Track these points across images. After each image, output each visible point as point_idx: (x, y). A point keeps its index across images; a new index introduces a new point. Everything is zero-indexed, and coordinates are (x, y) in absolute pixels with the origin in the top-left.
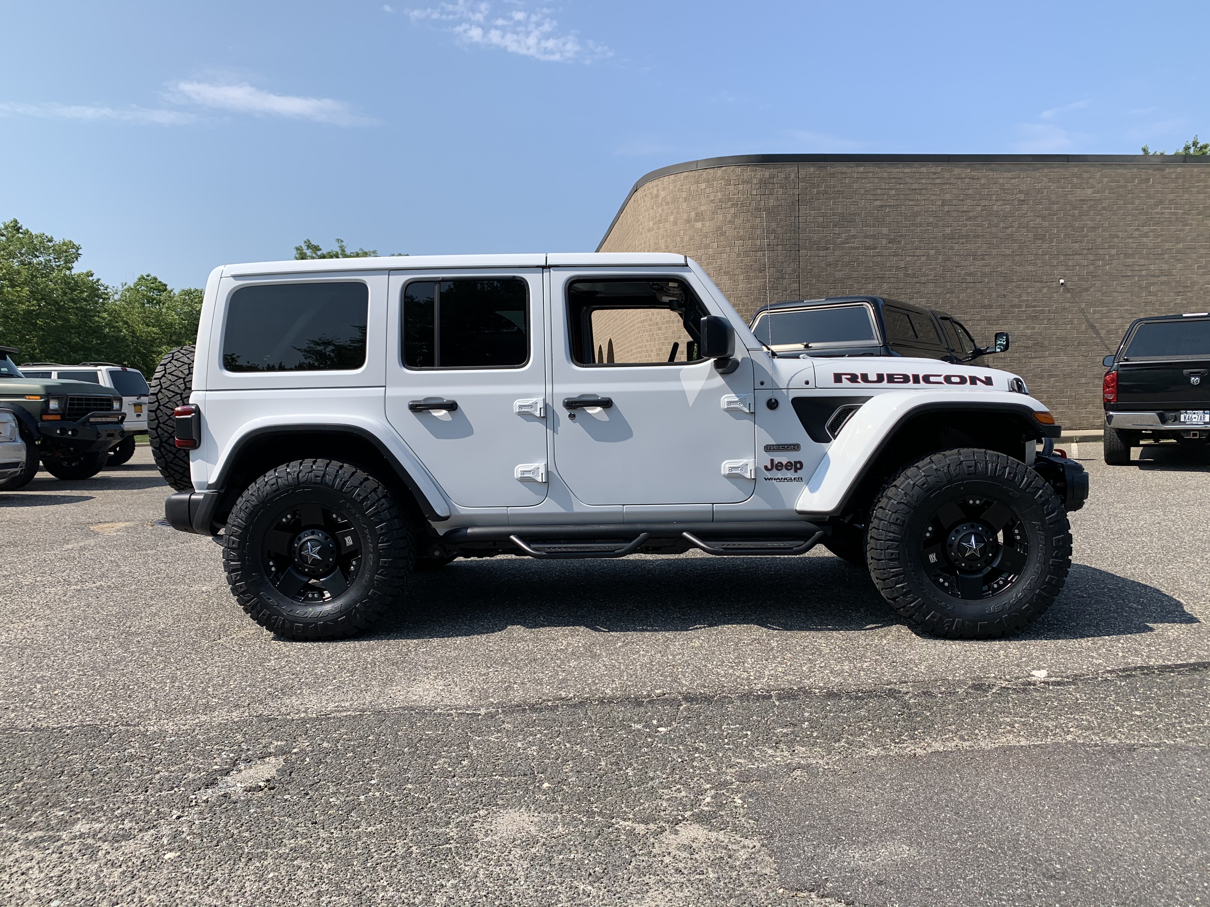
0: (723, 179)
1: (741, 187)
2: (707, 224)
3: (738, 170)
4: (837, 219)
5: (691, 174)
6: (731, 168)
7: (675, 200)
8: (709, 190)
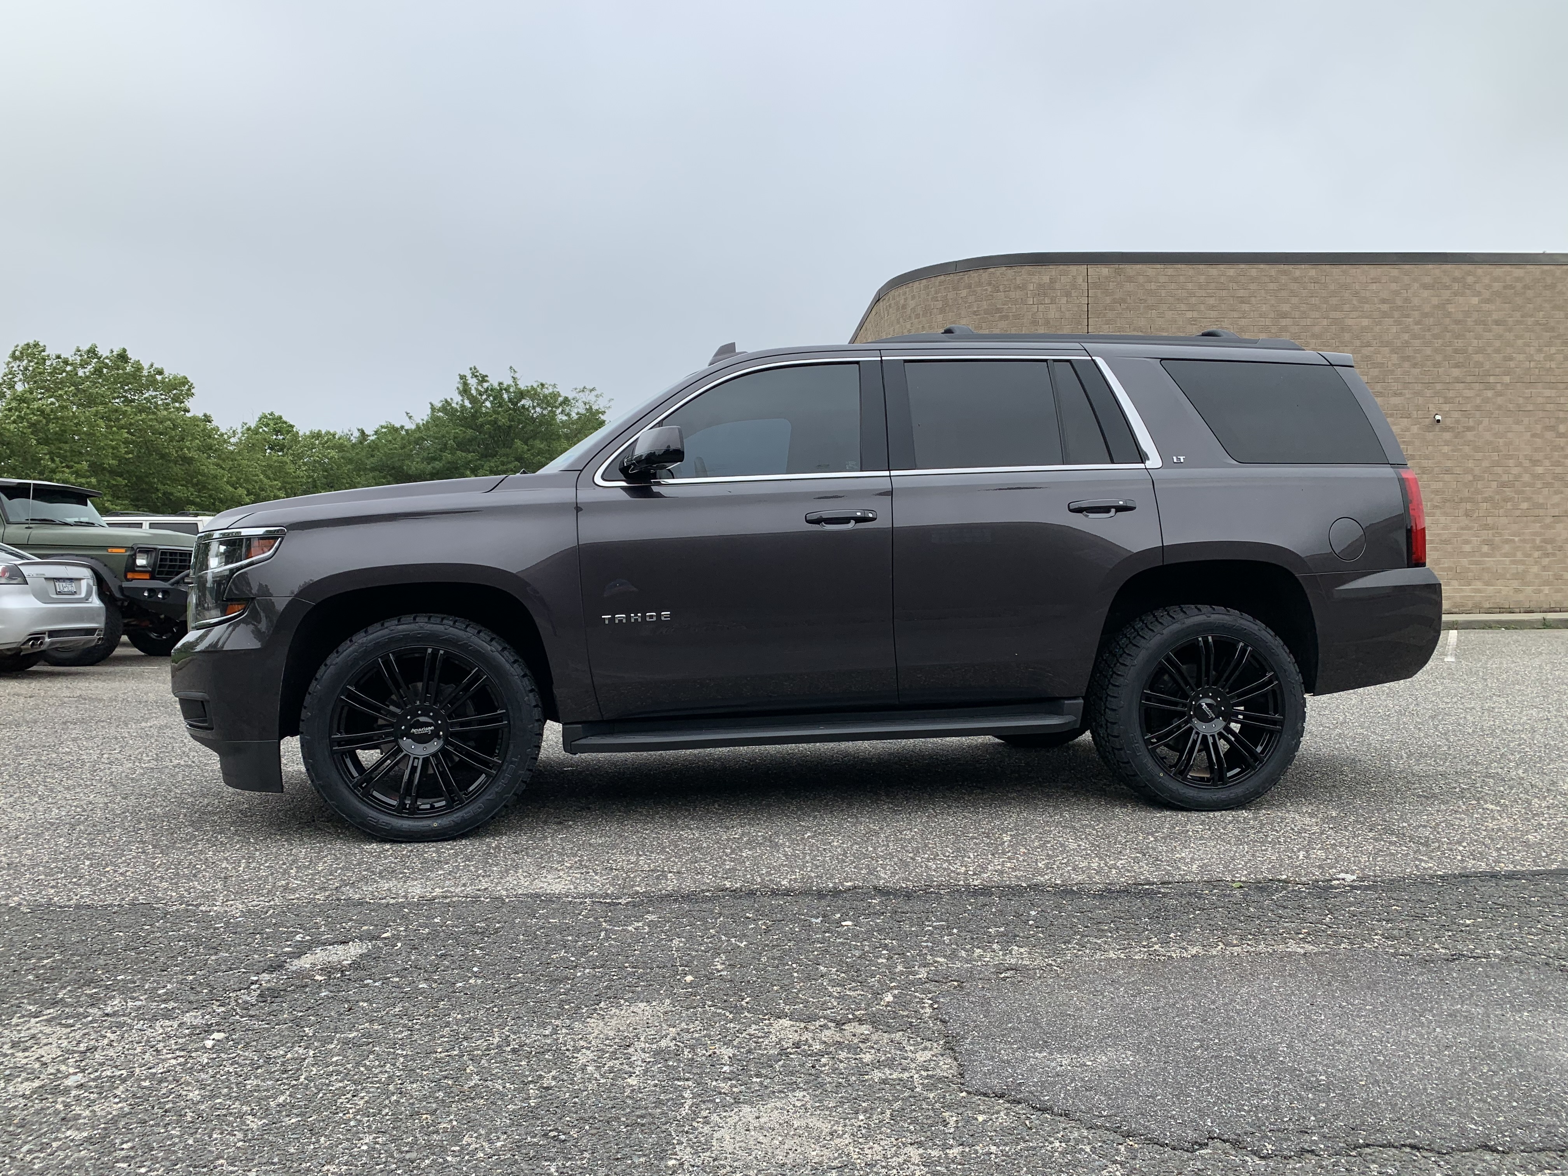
0: (990, 284)
3: (1010, 273)
5: (951, 278)
6: (1000, 270)
7: (927, 312)
8: (971, 299)
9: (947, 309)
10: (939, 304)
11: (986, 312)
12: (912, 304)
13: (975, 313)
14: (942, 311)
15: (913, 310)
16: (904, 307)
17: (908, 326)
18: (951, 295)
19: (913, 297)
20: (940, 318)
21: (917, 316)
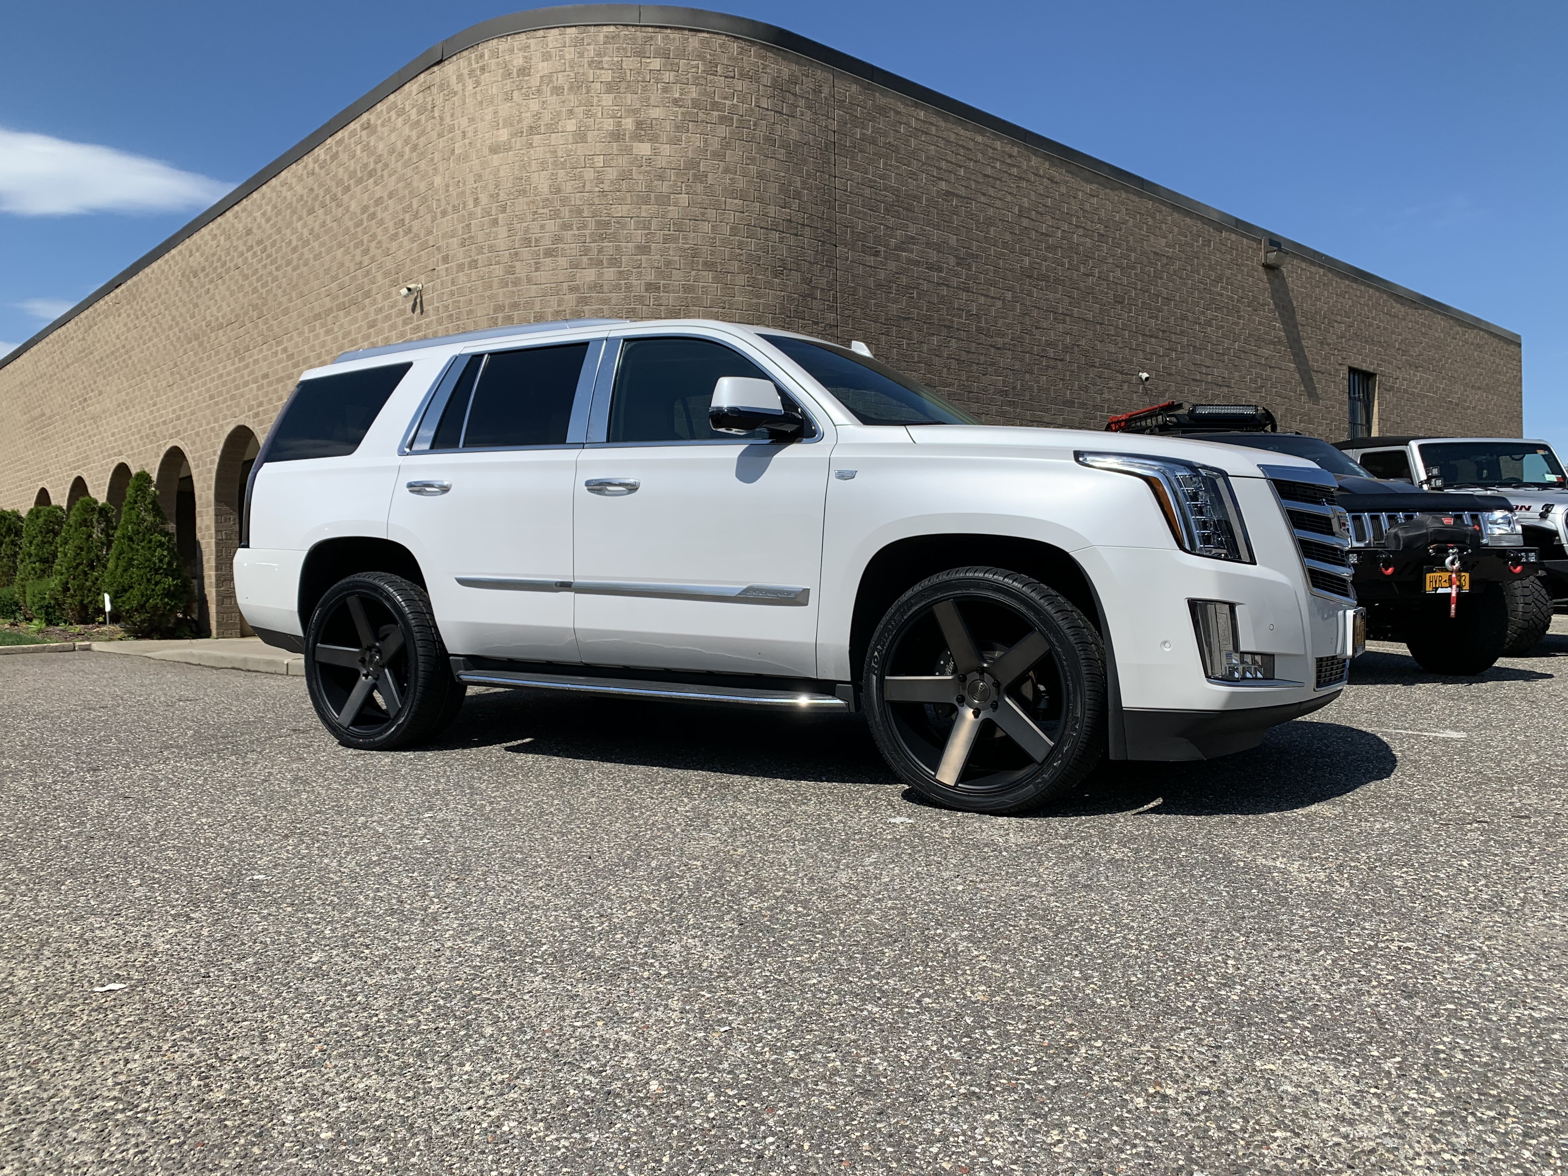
0: (701, 57)
1: (739, 85)
2: (666, 149)
3: (734, 47)
4: (891, 198)
5: (625, 32)
6: (718, 40)
7: (577, 85)
8: (669, 76)
9: (623, 85)
10: (607, 76)
11: (696, 103)
12: (543, 68)
13: (676, 102)
14: (610, 88)
15: (547, 78)
16: (524, 71)
17: (535, 106)
18: (630, 63)
19: (547, 56)
20: (608, 100)
21: (557, 90)
